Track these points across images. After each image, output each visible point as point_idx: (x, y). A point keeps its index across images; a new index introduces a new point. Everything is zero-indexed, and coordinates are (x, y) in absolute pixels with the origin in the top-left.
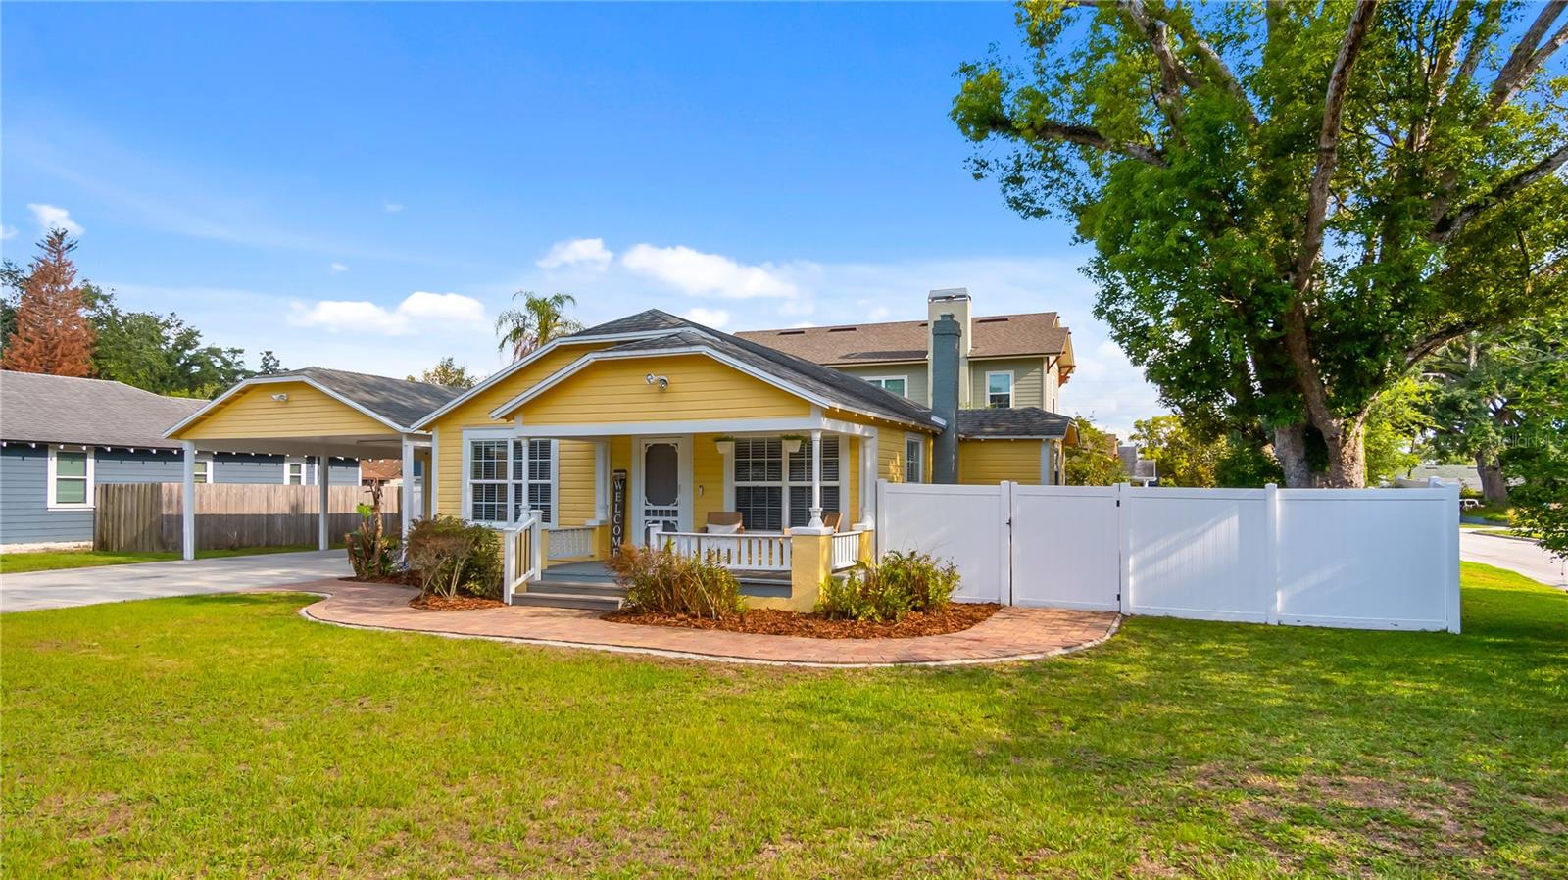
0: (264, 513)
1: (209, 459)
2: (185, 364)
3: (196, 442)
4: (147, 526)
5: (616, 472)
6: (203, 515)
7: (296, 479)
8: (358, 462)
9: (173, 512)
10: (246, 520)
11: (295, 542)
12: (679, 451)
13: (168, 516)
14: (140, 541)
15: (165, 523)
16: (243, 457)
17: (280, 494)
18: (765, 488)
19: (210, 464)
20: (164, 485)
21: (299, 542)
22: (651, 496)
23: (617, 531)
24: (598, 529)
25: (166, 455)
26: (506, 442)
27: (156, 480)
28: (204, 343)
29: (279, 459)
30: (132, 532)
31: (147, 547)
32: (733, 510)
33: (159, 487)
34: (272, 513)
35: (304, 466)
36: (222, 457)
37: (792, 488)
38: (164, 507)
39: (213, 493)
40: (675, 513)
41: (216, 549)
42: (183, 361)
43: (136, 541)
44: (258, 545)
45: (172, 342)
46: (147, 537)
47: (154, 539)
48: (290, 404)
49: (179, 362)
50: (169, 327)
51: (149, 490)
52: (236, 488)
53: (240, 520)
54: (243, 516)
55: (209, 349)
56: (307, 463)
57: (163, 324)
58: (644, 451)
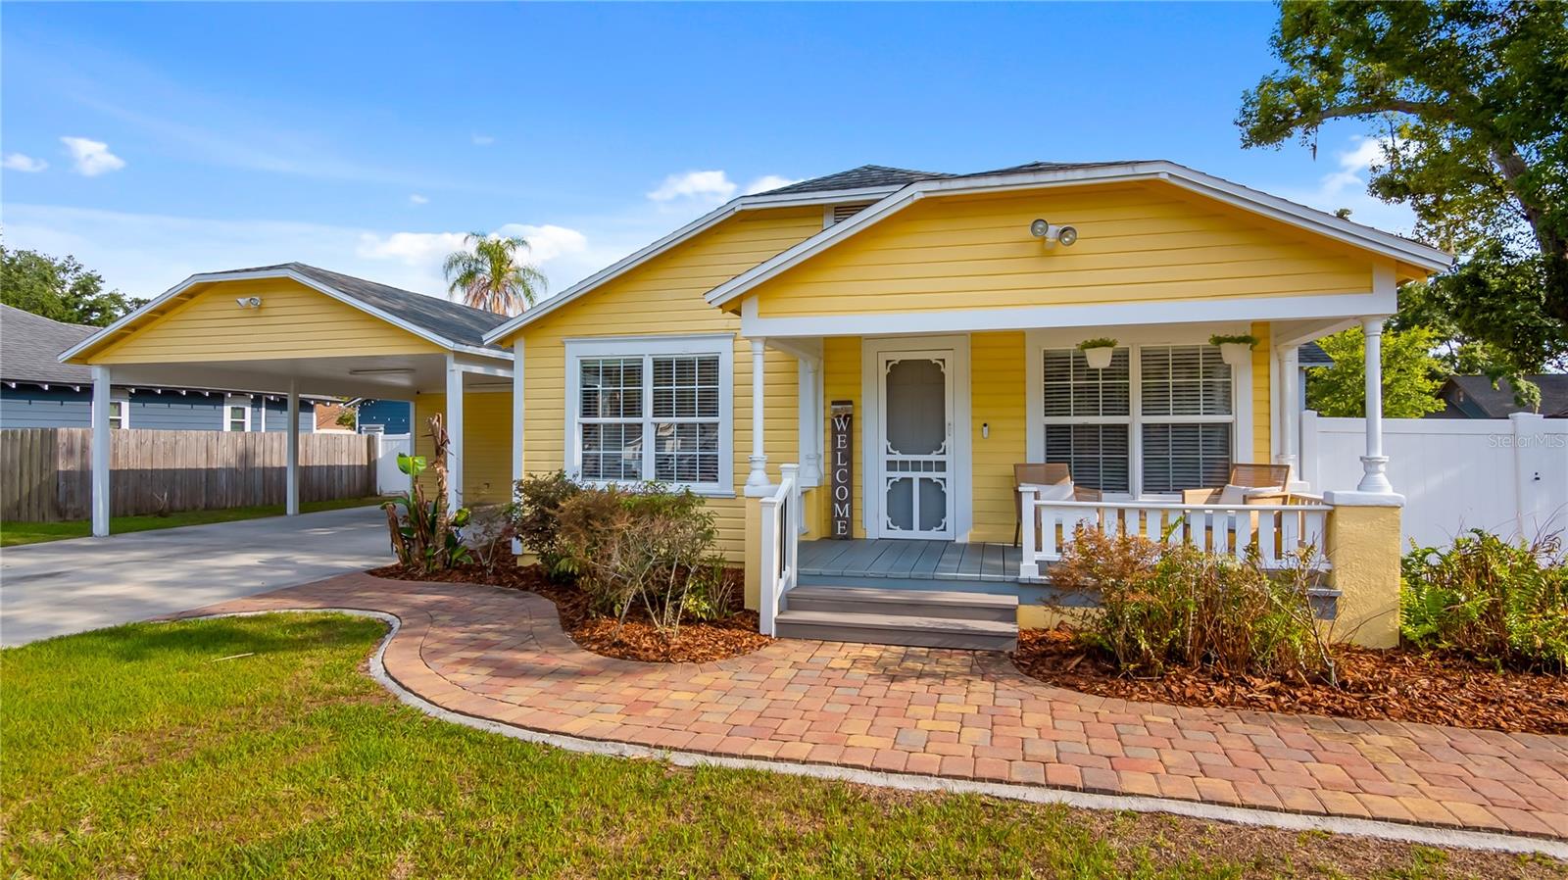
0: (203, 466)
1: (124, 399)
2: (84, 310)
3: (113, 369)
4: (35, 485)
5: (834, 403)
6: (118, 471)
7: (238, 426)
8: (312, 406)
9: (74, 465)
10: (178, 477)
11: (243, 502)
12: (947, 371)
13: (67, 473)
14: (24, 506)
15: (61, 484)
16: (171, 396)
17: (224, 442)
18: (1097, 426)
19: (125, 406)
20: (60, 430)
21: (248, 503)
22: (895, 440)
23: (842, 493)
24: (814, 490)
25: (61, 392)
26: (641, 361)
27: (49, 426)
28: (106, 289)
29: (218, 398)
30: (12, 494)
31: (35, 516)
32: (1042, 461)
33: (53, 434)
34: (214, 467)
35: (248, 410)
36: (142, 395)
37: (1145, 426)
38: (60, 462)
39: (133, 442)
40: (941, 466)
41: (136, 515)
42: (81, 307)
43: (18, 508)
44: (195, 508)
45: (67, 289)
46: (34, 501)
47: (46, 504)
48: (264, 312)
49: (77, 308)
50: (65, 271)
51: (37, 438)
52: (165, 435)
53: (170, 478)
54: (175, 471)
55: (110, 294)
56: (252, 406)
57: (59, 268)
58: (884, 372)
